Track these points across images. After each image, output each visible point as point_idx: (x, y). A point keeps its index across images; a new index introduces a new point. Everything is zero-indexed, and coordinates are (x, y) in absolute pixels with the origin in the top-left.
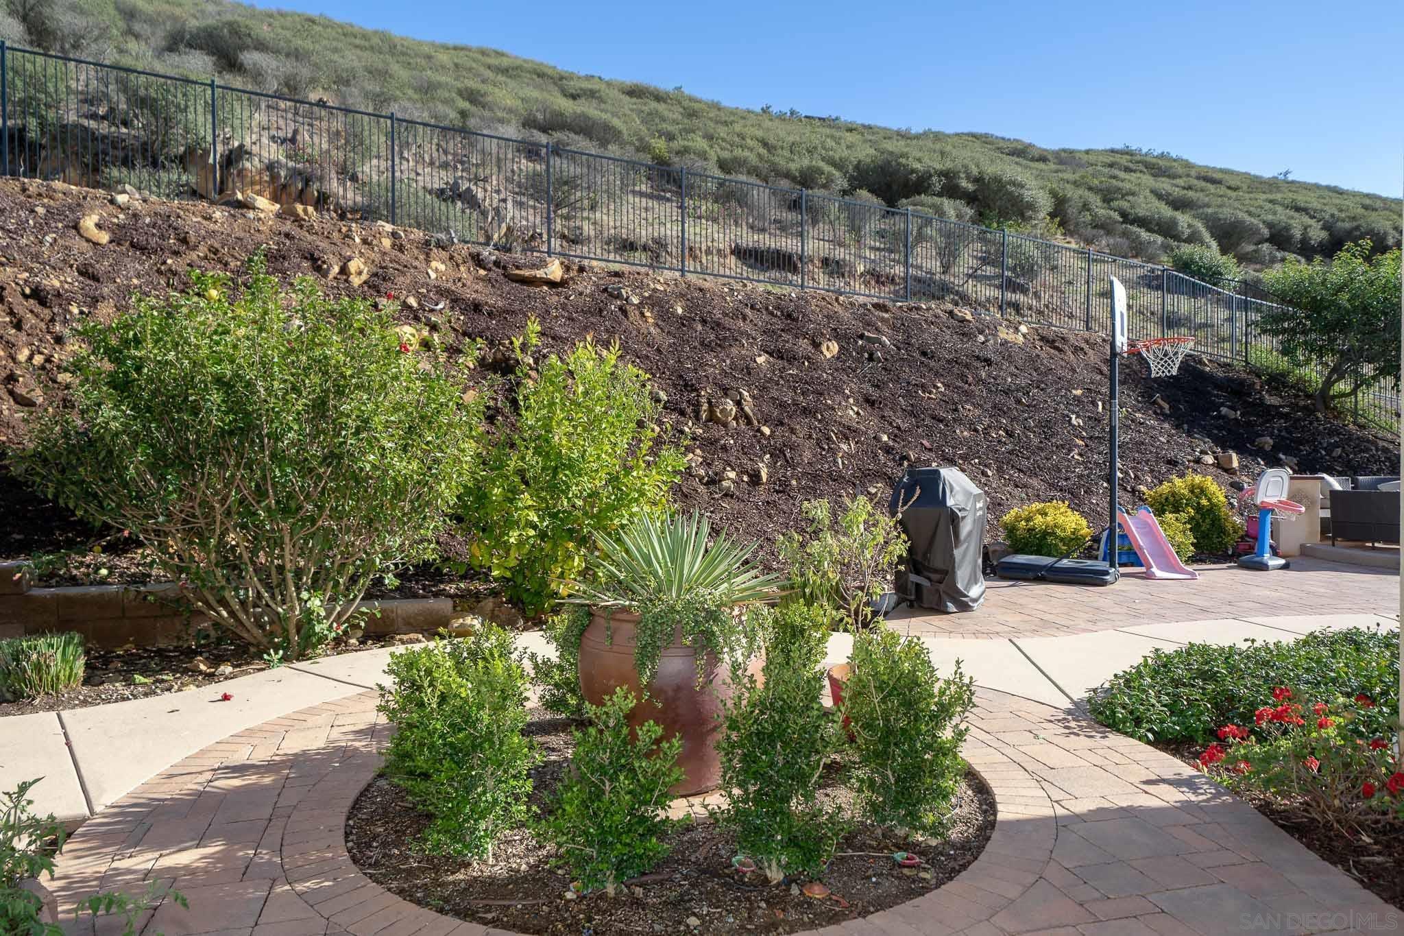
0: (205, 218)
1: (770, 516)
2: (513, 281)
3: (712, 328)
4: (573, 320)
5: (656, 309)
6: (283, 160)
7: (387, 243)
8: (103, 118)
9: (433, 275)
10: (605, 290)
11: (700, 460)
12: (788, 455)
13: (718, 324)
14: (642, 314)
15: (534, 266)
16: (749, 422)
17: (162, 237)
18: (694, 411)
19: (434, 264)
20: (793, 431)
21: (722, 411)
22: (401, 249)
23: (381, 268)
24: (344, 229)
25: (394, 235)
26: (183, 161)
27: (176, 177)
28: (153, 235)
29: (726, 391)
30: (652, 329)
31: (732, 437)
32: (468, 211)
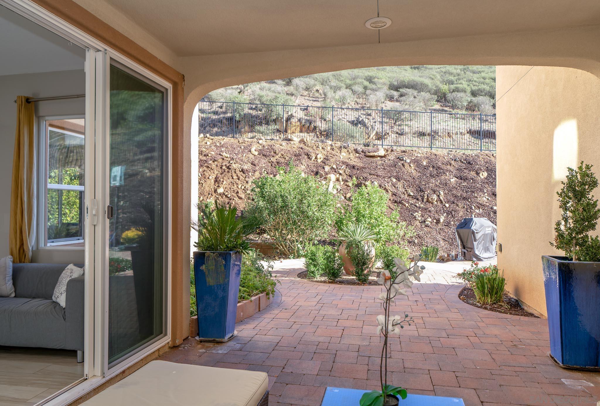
0: (280, 145)
1: (440, 233)
2: (367, 157)
3: (436, 169)
4: (385, 169)
5: (416, 163)
6: (304, 117)
7: (329, 148)
8: (254, 109)
9: (342, 157)
10: (398, 158)
11: (420, 215)
12: (453, 214)
13: (439, 168)
14: (410, 166)
15: (375, 152)
16: (441, 202)
17: (270, 152)
18: (422, 199)
19: (342, 154)
20: (457, 205)
21: (431, 199)
22: (333, 149)
23: (327, 156)
24: (317, 145)
25: (331, 145)
26: (275, 121)
27: (273, 127)
28: (268, 151)
29: (434, 192)
30: (413, 171)
31: (434, 207)
32: (362, 127)
